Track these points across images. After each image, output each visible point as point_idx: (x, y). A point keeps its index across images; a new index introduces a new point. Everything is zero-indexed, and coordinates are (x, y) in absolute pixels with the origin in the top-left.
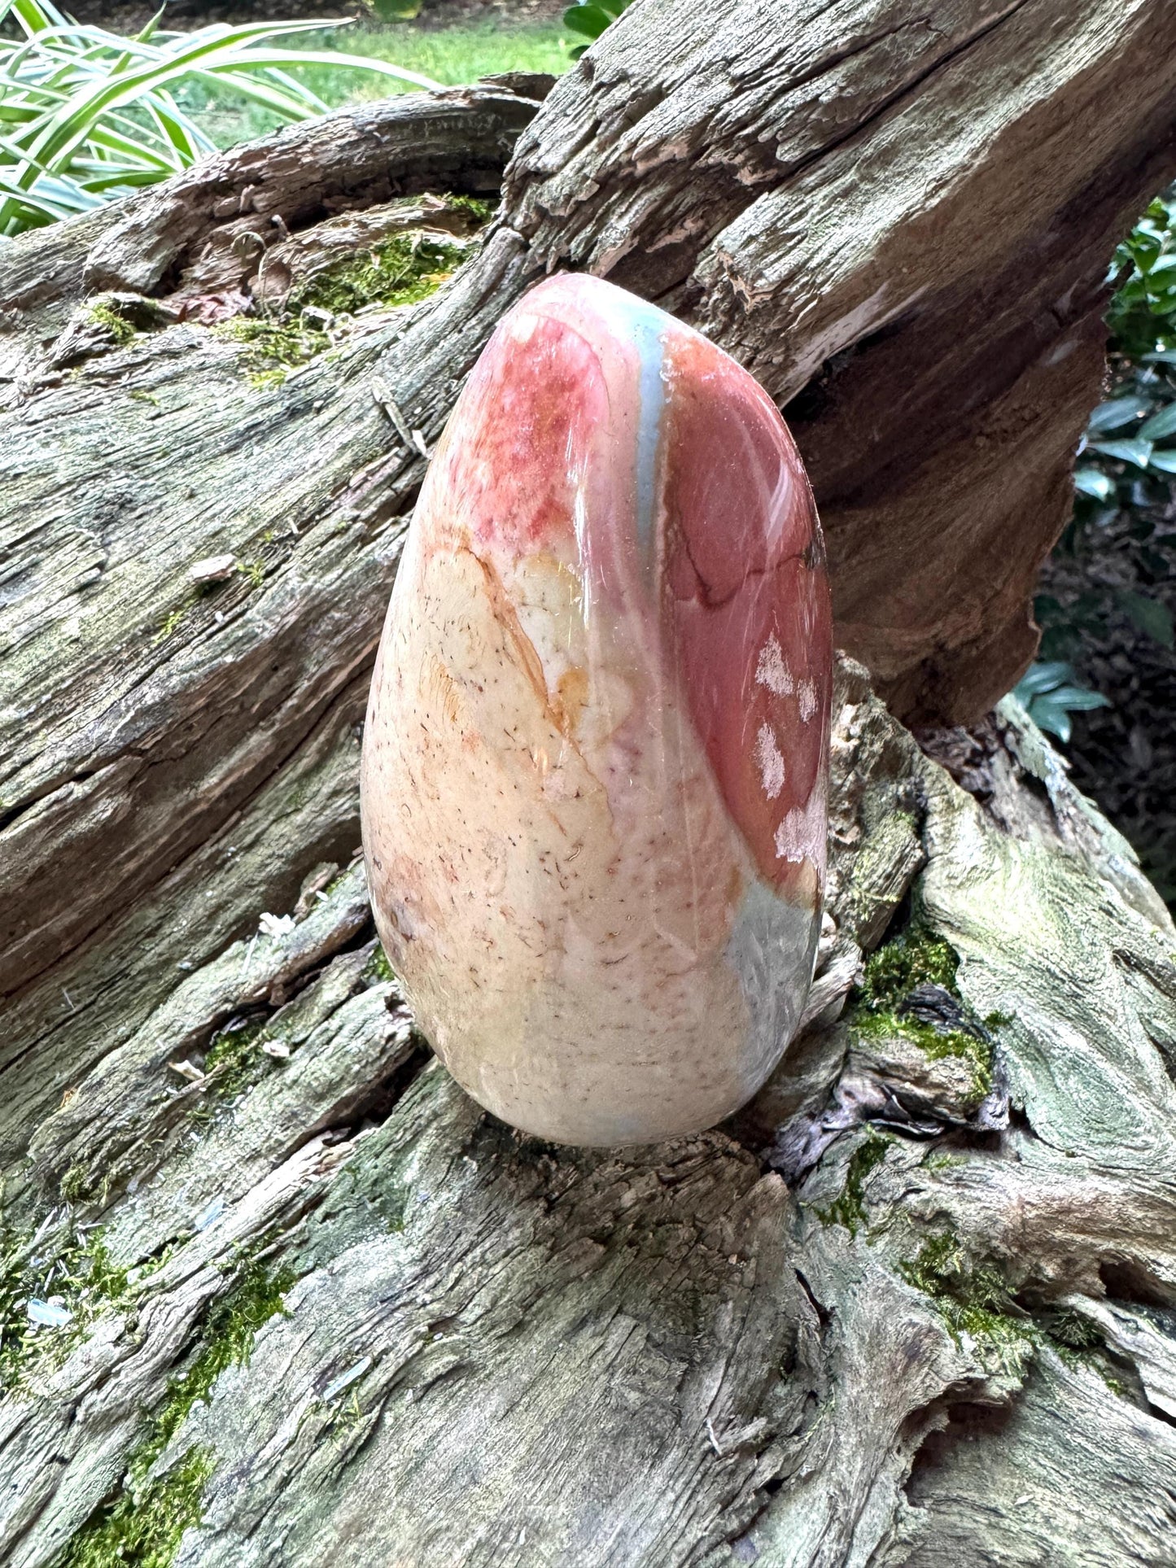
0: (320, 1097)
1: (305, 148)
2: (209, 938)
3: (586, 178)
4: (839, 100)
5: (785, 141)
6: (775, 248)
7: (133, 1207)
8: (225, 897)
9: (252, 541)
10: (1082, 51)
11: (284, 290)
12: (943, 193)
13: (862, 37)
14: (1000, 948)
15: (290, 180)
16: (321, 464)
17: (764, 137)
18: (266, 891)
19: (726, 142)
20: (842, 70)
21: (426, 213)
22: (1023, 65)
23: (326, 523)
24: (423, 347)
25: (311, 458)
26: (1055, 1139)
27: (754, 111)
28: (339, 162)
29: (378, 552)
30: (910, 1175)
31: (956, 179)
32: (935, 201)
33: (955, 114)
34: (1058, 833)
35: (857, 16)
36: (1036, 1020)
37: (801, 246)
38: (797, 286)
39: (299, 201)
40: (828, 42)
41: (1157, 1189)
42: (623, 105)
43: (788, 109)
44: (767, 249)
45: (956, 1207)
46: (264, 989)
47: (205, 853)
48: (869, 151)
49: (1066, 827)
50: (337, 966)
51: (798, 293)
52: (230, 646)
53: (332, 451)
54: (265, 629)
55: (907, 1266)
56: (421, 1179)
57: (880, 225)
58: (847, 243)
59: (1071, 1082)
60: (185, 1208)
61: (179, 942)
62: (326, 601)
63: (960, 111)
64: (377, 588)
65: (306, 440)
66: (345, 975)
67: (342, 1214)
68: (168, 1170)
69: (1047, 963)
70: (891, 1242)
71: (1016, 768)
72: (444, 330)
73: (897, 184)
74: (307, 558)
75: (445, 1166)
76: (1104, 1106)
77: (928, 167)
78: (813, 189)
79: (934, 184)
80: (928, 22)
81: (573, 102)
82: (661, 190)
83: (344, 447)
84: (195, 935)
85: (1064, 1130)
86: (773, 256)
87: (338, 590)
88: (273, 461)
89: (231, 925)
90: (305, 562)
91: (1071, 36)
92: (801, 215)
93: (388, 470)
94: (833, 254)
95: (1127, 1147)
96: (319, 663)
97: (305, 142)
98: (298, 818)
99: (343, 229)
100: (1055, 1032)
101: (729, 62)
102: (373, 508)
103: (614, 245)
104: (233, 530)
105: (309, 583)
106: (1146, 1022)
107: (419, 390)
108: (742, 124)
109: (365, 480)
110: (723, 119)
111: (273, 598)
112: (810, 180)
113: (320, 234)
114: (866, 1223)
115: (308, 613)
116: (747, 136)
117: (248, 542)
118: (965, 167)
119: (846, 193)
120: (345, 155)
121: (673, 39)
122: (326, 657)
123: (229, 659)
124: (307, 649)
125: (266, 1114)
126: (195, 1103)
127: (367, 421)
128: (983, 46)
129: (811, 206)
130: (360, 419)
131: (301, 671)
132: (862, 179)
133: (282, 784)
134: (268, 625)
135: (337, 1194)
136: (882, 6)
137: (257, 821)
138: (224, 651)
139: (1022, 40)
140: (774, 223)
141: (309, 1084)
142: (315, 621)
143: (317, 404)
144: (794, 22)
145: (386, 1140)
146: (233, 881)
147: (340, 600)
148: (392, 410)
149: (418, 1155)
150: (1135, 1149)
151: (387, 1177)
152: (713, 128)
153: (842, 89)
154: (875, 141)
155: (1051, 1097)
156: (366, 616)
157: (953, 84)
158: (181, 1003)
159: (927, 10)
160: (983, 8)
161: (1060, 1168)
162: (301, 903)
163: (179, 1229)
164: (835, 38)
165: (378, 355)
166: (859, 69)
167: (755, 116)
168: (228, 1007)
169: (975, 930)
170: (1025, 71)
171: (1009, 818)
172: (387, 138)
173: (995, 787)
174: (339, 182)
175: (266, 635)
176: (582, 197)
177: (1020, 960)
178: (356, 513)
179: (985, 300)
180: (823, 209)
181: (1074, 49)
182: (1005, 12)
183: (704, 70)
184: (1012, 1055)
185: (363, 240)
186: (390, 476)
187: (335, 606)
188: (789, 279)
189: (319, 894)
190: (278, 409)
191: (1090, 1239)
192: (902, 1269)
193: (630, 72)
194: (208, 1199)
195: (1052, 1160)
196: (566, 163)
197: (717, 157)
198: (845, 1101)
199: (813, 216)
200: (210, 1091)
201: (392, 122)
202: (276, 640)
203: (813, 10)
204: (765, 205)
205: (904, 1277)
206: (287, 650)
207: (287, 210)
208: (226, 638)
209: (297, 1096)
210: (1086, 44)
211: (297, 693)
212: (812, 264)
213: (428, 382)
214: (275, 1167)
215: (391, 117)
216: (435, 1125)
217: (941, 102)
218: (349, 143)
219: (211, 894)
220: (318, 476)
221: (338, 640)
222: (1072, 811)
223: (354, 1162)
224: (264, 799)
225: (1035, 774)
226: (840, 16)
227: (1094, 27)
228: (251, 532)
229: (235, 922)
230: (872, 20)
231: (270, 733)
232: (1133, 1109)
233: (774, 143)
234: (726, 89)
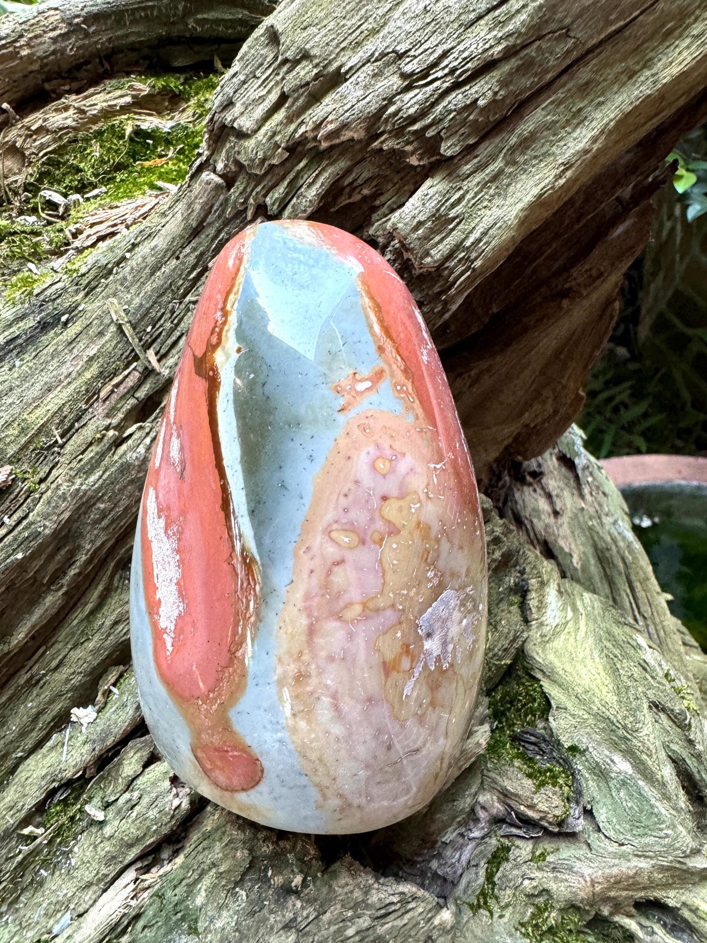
0: (131, 846)
1: (22, 42)
2: (34, 734)
3: (277, 146)
4: (493, 102)
5: (448, 138)
6: (439, 232)
7: (6, 923)
8: (42, 707)
9: (25, 447)
10: (685, 54)
11: (20, 170)
12: (569, 174)
13: (514, 46)
14: (576, 697)
15: (12, 71)
16: (74, 375)
17: (430, 133)
18: (72, 696)
19: (398, 132)
20: (496, 75)
21: (133, 97)
22: (638, 63)
23: (84, 431)
24: (147, 270)
25: (64, 370)
26: (611, 834)
27: (422, 109)
28: (54, 52)
29: (129, 453)
30: (524, 868)
31: (579, 162)
32: (562, 181)
33: (581, 105)
34: (582, 496)
35: (511, 27)
36: (600, 753)
37: (459, 227)
38: (456, 261)
39: (23, 87)
40: (486, 50)
41: (671, 862)
42: (307, 84)
43: (451, 111)
44: (433, 232)
45: (553, 886)
46: (81, 773)
47: (23, 679)
48: (513, 140)
49: (586, 490)
50: (132, 748)
51: (456, 266)
52: (19, 546)
53: (81, 363)
54: (45, 527)
55: (522, 925)
56: (208, 903)
57: (520, 206)
58: (495, 224)
59: (622, 794)
60: (43, 921)
61: (12, 742)
62: (92, 497)
63: (586, 102)
64: (132, 482)
65: (59, 354)
66: (139, 754)
67: (156, 926)
68: (28, 894)
69: (608, 714)
70: (513, 912)
71: (556, 451)
72: (164, 256)
73: (533, 166)
74: (71, 465)
75: (223, 895)
76: (641, 811)
77: (558, 152)
78: (469, 176)
79: (562, 168)
80: (568, 31)
81: (261, 65)
82: (342, 164)
83: (91, 359)
84: (23, 734)
85: (617, 827)
86: (437, 238)
87: (100, 488)
88: (32, 375)
89: (49, 723)
90: (71, 469)
91: (677, 39)
92: (459, 200)
93: (130, 383)
94: (484, 234)
95: (655, 837)
96: (92, 542)
97: (21, 36)
98: (91, 645)
99: (65, 115)
100: (612, 761)
101: (400, 56)
102: (120, 415)
103: (305, 211)
104: (8, 440)
105: (76, 487)
106: (666, 747)
107: (149, 309)
108: (413, 120)
109: (112, 392)
110: (396, 114)
111: (49, 503)
112: (467, 168)
113: (45, 120)
114: (498, 902)
115: (79, 508)
116: (416, 132)
117: (21, 449)
118: (586, 152)
119: (495, 178)
120: (58, 46)
121: (349, 23)
122: (97, 536)
123: (20, 556)
124: (81, 533)
125: (93, 858)
126: (42, 850)
127: (108, 336)
128: (608, 49)
129: (467, 192)
130: (101, 334)
131: (79, 548)
132: (507, 165)
133: (76, 622)
134: (47, 523)
135: (150, 913)
136: (532, 18)
137: (59, 650)
138: (14, 550)
139: (639, 42)
140: (438, 210)
141: (122, 839)
142: (85, 513)
143: (64, 319)
144: (456, 25)
145: (181, 877)
146: (46, 695)
147: (103, 495)
148: (127, 329)
149: (204, 887)
150: (660, 838)
151: (184, 901)
152: (387, 120)
153: (496, 93)
154: (518, 131)
155: (609, 801)
156: (124, 503)
157: (582, 81)
158: (19, 789)
159: (568, 21)
160: (612, 17)
161: (615, 855)
162: (100, 698)
163: (42, 934)
164: (491, 47)
165: (110, 272)
166: (510, 74)
167: (423, 113)
168: (56, 784)
169: (559, 680)
170: (638, 67)
171: (554, 493)
172: (93, 29)
173: (545, 469)
174: (56, 68)
175: (47, 531)
176: (275, 161)
177: (591, 708)
178: (107, 422)
179: (577, 205)
180: (476, 194)
181: (678, 51)
182: (628, 20)
183: (376, 61)
184: (584, 772)
185: (83, 124)
186: (132, 387)
187: (99, 499)
188: (450, 256)
189: (112, 688)
190: (30, 322)
191: (631, 893)
192: (520, 927)
193: (312, 53)
194: (59, 915)
195: (610, 849)
196: (259, 128)
197: (389, 144)
198: (482, 814)
199: (469, 201)
200: (50, 842)
201: (96, 14)
202: (55, 534)
203: (472, 16)
204: (431, 192)
205: (521, 933)
206: (66, 536)
207: (14, 96)
208: (15, 539)
209: (114, 845)
210: (688, 47)
211: (78, 564)
212: (468, 243)
213: (155, 303)
214: (105, 891)
215: (95, 9)
216: (214, 870)
217: (572, 97)
218: (60, 35)
219: (31, 705)
220: (73, 387)
221: (105, 523)
222: (590, 479)
223: (159, 890)
224: (62, 634)
225: (568, 456)
226: (495, 26)
227: (695, 32)
228: (23, 440)
229: (53, 720)
230: (523, 30)
231: (60, 593)
232: (660, 814)
233: (438, 139)
234: (396, 82)
